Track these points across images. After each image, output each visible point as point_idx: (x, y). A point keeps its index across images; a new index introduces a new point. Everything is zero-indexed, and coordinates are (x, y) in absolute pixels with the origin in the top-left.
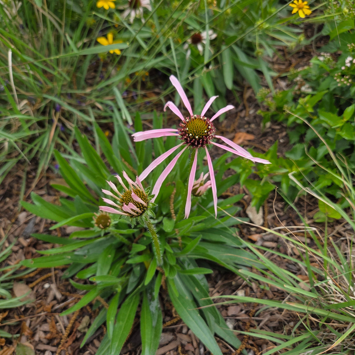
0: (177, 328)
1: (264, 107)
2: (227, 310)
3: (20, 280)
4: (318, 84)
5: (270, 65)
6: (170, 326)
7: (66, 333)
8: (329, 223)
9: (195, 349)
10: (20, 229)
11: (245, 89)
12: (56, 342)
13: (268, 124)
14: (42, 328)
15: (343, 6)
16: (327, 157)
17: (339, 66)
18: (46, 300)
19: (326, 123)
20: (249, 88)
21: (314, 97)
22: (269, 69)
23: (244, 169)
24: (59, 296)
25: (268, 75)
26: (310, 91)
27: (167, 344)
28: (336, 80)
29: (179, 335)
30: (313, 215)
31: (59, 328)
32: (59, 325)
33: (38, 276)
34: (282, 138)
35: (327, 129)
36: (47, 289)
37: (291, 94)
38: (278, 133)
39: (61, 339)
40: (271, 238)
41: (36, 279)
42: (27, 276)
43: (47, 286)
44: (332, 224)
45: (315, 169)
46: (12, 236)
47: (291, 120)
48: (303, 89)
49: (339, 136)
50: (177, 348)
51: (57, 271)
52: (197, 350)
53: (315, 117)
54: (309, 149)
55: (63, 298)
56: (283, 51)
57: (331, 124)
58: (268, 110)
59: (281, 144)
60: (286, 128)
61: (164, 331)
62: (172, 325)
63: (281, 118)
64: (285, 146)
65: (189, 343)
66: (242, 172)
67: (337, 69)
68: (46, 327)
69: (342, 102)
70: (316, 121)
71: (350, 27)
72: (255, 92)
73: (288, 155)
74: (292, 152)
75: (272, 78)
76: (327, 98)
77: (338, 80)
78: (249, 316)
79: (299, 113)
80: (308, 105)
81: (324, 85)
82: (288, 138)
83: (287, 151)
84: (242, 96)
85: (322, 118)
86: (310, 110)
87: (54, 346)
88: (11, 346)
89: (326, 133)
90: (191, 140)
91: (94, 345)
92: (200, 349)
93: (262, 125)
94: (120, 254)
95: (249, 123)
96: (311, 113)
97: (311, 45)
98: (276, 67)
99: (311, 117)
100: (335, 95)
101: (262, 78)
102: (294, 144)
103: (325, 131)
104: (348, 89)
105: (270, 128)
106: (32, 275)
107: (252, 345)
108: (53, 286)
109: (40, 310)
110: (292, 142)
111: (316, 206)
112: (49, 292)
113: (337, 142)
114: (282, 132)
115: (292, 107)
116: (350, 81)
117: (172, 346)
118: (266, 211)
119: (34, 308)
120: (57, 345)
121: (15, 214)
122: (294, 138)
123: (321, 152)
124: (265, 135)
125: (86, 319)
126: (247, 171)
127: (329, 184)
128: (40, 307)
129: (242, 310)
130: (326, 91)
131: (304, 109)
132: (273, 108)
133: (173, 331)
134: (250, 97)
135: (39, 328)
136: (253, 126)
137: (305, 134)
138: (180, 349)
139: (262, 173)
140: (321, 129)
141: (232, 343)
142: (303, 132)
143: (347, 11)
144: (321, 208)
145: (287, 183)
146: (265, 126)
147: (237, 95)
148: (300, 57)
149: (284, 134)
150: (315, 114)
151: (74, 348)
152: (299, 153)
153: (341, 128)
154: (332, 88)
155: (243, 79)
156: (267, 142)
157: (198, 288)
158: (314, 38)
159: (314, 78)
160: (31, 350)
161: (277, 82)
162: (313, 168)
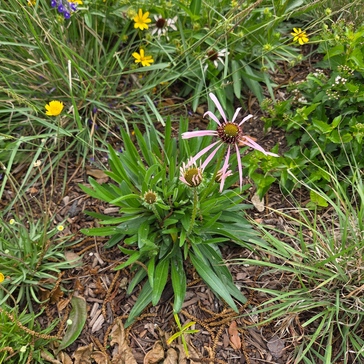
0: (196, 288)
1: (265, 114)
2: (236, 276)
3: (69, 249)
4: (313, 97)
5: (271, 77)
6: (191, 286)
7: (109, 290)
8: (318, 211)
9: (211, 304)
10: (65, 209)
11: (250, 97)
12: (102, 296)
13: (269, 129)
14: (90, 286)
15: (335, 33)
16: (318, 157)
17: (330, 83)
18: (91, 265)
19: (319, 129)
20: (254, 97)
21: (309, 108)
22: (271, 82)
23: (252, 165)
24: (101, 262)
25: (271, 86)
26: (305, 102)
27: (189, 300)
28: (327, 94)
29: (198, 293)
30: (306, 205)
31: (103, 286)
32: (104, 284)
33: (83, 247)
34: (281, 141)
35: (319, 135)
36: (91, 257)
37: (289, 103)
38: (278, 137)
39: (106, 294)
40: (271, 222)
41: (82, 249)
42: (74, 246)
43: (91, 254)
44: (320, 212)
45: (308, 167)
46: (58, 215)
47: (290, 126)
48: (300, 100)
49: (328, 139)
50: (198, 302)
51: (99, 243)
52: (213, 305)
53: (309, 124)
54: (303, 150)
55: (105, 263)
56: (283, 65)
57: (322, 131)
58: (269, 117)
59: (280, 146)
60: (285, 132)
61: (188, 290)
62: (192, 286)
63: (281, 124)
64: (283, 148)
65: (206, 299)
66: (250, 167)
67: (328, 85)
68: (93, 285)
69: (332, 113)
70: (310, 127)
71: (340, 51)
72: (259, 101)
73: (285, 155)
74: (290, 153)
75: (273, 88)
76: (319, 109)
77: (329, 95)
78: (253, 280)
79: (297, 120)
80: (304, 114)
81: (317, 97)
82: (287, 141)
83: (285, 152)
84: (247, 103)
85: (315, 125)
86: (306, 118)
87: (101, 299)
88: (67, 299)
89: (318, 137)
90: (226, 139)
91: (132, 299)
92: (215, 304)
93: (264, 129)
94: (153, 229)
95: (253, 128)
96: (306, 121)
97: (308, 60)
98: (277, 79)
99: (307, 124)
100: (326, 106)
101: (264, 89)
102: (291, 146)
103: (317, 136)
104: (337, 102)
105: (271, 132)
106: (78, 245)
107: (256, 302)
108: (96, 255)
109: (87, 273)
110: (290, 144)
111: (308, 197)
112: (93, 259)
113: (327, 145)
114: (281, 136)
115: (290, 115)
116: (338, 96)
117: (193, 301)
118: (267, 201)
119: (82, 270)
120: (103, 299)
121: (59, 198)
122: (291, 142)
123: (313, 152)
124: (266, 138)
125: (125, 280)
126: (254, 166)
127: (319, 179)
128: (87, 270)
129: (247, 276)
130: (319, 103)
131: (300, 117)
132: (274, 115)
133: (193, 290)
134: (254, 105)
135: (87, 286)
136: (256, 130)
137: (301, 138)
138: (200, 303)
139: (266, 168)
140: (314, 134)
141: (240, 300)
142: (299, 137)
143: (338, 38)
144: (312, 199)
145: (285, 178)
146: (266, 130)
147: (243, 103)
148: (297, 71)
149: (283, 137)
150: (309, 121)
151: (117, 300)
152: (295, 153)
153: (330, 134)
154: (324, 101)
155: (248, 89)
156: (268, 144)
157: (214, 257)
158: (310, 54)
159: (309, 91)
160: (84, 301)
161: (277, 93)
162: (306, 166)
